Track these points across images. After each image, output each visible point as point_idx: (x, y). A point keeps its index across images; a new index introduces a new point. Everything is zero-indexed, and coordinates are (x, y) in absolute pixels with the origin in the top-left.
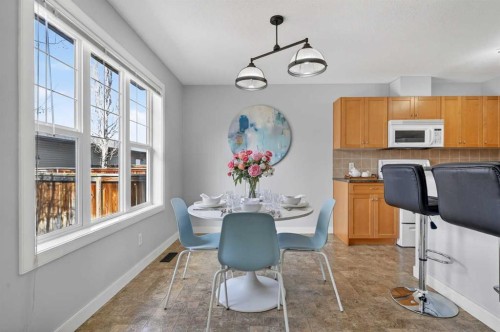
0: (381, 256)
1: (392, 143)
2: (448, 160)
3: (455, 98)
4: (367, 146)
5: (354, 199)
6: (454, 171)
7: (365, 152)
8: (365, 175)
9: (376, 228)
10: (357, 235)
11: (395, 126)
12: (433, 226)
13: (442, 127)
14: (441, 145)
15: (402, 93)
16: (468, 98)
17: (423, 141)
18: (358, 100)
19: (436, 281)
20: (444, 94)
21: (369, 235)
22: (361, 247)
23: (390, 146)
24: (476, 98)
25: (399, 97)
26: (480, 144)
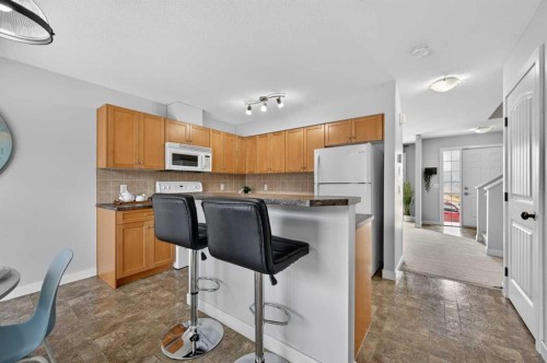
0: (156, 289)
1: (169, 165)
2: (222, 189)
3: (219, 133)
4: (142, 167)
5: (123, 231)
6: (221, 207)
7: (140, 173)
8: (139, 199)
9: (152, 257)
10: (128, 273)
11: (172, 149)
12: (204, 257)
13: (210, 155)
14: (210, 170)
15: (178, 118)
16: (228, 135)
17: (196, 165)
18: (132, 113)
19: (206, 304)
20: (212, 128)
21: (144, 267)
22: (133, 285)
23: (167, 168)
24: (232, 135)
25: (175, 120)
26: (234, 171)
